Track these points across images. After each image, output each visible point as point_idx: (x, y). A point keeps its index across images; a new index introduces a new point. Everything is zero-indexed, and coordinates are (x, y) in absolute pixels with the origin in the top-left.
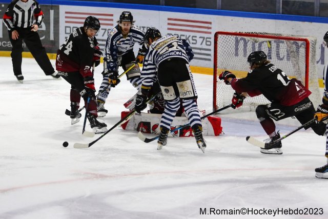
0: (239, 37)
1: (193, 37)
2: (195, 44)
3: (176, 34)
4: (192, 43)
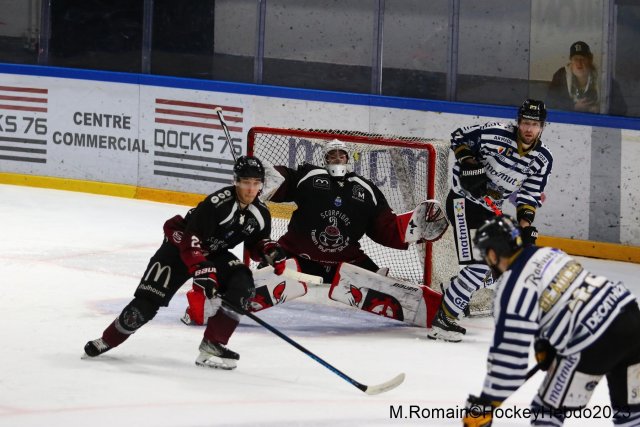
0: (298, 140)
1: (206, 136)
2: (211, 150)
3: (173, 130)
4: (204, 150)
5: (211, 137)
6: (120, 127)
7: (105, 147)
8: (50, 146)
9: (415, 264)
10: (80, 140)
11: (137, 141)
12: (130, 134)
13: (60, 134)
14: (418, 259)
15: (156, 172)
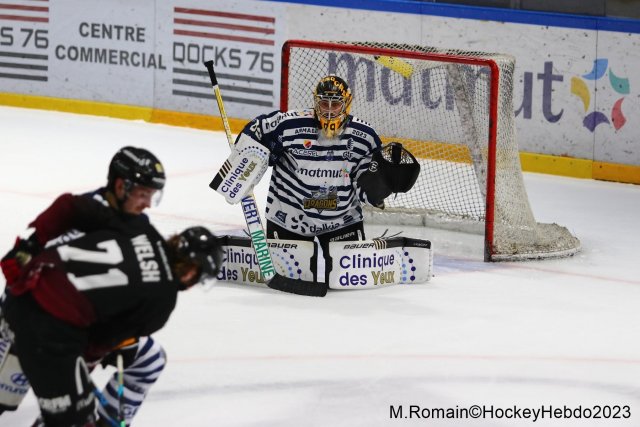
0: (339, 54)
1: (232, 51)
2: (238, 67)
3: (195, 43)
4: (231, 66)
5: (239, 51)
6: (133, 39)
7: (116, 63)
8: (52, 62)
9: (475, 196)
10: (86, 54)
11: (152, 56)
12: (146, 48)
13: (64, 48)
14: (479, 190)
15: (176, 92)
